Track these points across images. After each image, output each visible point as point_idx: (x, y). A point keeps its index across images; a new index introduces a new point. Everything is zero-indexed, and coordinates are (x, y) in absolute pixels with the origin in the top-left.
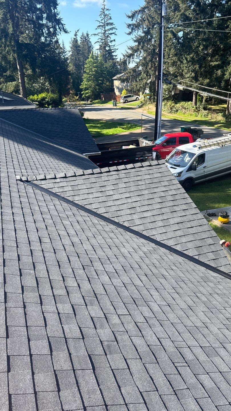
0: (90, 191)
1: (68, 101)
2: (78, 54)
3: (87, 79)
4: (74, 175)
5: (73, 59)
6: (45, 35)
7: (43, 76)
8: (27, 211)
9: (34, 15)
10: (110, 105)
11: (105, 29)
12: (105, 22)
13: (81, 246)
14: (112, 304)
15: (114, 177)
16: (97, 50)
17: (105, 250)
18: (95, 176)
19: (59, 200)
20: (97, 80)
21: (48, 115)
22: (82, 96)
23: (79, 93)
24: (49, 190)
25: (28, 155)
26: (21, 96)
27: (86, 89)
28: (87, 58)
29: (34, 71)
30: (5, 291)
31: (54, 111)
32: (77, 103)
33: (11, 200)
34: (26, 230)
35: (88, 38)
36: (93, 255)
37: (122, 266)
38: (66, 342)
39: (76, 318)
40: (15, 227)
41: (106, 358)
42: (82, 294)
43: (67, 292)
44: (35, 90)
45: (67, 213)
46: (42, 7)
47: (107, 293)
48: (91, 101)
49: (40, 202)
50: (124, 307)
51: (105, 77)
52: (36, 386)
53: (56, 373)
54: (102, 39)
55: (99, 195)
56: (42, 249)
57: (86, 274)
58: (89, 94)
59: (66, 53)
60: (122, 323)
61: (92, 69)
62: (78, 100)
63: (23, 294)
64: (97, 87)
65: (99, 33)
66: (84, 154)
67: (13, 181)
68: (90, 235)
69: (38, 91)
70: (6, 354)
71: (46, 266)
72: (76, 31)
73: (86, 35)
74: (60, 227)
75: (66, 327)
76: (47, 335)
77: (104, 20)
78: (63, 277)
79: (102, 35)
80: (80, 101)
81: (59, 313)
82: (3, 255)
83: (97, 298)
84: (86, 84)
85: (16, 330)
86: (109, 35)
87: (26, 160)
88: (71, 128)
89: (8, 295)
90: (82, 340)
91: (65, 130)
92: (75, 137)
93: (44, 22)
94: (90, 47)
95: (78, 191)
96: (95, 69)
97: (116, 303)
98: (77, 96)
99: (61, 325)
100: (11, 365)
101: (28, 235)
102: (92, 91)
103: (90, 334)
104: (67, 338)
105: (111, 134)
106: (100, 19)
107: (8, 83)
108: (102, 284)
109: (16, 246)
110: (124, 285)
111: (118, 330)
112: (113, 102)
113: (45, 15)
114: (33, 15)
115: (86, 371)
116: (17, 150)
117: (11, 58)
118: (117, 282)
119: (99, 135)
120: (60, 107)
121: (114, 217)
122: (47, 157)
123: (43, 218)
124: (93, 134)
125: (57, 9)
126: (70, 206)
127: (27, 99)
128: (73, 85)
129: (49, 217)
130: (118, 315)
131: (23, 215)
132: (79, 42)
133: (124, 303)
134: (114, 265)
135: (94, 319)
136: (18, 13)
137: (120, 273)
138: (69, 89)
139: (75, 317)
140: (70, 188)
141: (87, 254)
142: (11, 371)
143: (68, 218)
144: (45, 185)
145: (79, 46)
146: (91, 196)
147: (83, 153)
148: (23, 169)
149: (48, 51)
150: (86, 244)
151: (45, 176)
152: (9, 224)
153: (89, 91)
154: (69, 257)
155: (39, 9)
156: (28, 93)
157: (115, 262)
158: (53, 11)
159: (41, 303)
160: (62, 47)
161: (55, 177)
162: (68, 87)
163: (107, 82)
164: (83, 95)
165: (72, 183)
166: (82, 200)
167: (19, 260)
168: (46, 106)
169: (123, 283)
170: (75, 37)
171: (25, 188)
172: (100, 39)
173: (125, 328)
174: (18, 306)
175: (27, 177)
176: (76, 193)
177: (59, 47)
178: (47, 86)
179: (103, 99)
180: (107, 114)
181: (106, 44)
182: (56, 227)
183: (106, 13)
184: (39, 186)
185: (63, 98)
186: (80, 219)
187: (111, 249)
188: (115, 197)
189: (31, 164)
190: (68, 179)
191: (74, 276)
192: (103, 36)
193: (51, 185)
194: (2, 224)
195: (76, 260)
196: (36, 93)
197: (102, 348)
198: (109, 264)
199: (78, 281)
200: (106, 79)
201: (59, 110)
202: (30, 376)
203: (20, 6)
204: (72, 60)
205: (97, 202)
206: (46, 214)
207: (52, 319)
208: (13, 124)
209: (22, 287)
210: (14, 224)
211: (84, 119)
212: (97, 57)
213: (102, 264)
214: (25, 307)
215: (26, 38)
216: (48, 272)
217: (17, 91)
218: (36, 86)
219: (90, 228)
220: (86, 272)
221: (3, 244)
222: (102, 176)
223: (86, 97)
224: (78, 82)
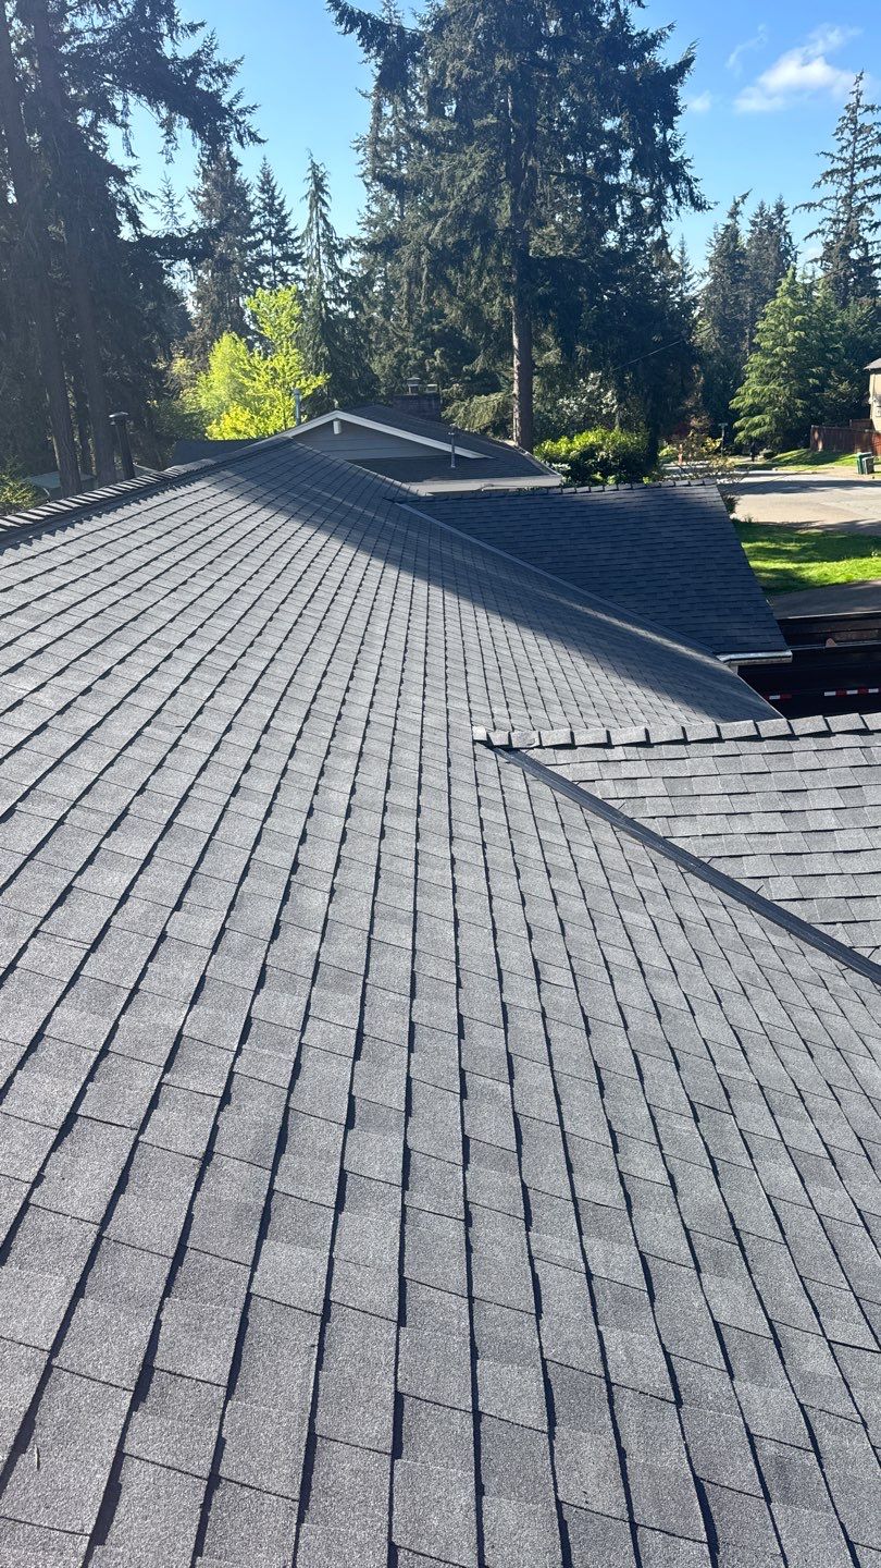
0: (740, 804)
1: (680, 456)
2: (735, 281)
3: (763, 372)
4: (681, 737)
5: (713, 303)
6: (622, 224)
7: (596, 368)
8: (500, 856)
9: (591, 157)
10: (846, 468)
11: (852, 180)
12: (855, 155)
13: (687, 1020)
14: (805, 1288)
15: (847, 758)
16: (811, 262)
17: (784, 1053)
18: (765, 746)
19: (615, 828)
20: (802, 376)
21: (603, 510)
22: (736, 436)
23: (723, 425)
24: (581, 785)
25: (519, 652)
26: (512, 443)
27: (755, 410)
28: (768, 296)
29: (568, 351)
30: (405, 1141)
31: (627, 496)
32: (714, 462)
33: (450, 811)
34: (491, 927)
35: (782, 219)
36: (735, 1066)
37: (859, 1139)
38: (611, 1401)
39: (653, 1312)
40: (455, 911)
41: (767, 1512)
42: (682, 1220)
43: (627, 1196)
44: (562, 422)
45: (640, 880)
46: (620, 125)
47: (784, 1239)
48: (767, 456)
49: (545, 828)
50: (857, 1311)
51: (834, 364)
52: (487, 1544)
53: (565, 1512)
54: (835, 222)
55: (778, 823)
56: (543, 1008)
57: (703, 1139)
58: (766, 427)
59: (691, 281)
60: (844, 1379)
61: (783, 335)
62: (717, 451)
63: (465, 1168)
64: (799, 401)
65: (827, 199)
66: (723, 658)
67: (462, 745)
68: (727, 981)
69: (573, 422)
70: (393, 1386)
71: (553, 1076)
72: (738, 199)
73: (773, 210)
74: (611, 931)
75: (612, 1338)
76: (542, 1353)
77: (851, 147)
78: (612, 1133)
79: (840, 203)
80: (725, 455)
81: (589, 1276)
82: (411, 1007)
83: (743, 1249)
84: (754, 393)
85: (430, 1303)
86: (869, 205)
87: (509, 673)
88: (683, 557)
89: (416, 1159)
90: (674, 1407)
91: (658, 565)
92: (694, 593)
93: (624, 176)
94: (787, 252)
95: (691, 801)
96: (796, 334)
97: (822, 1289)
98: (714, 438)
99: (597, 1324)
100: (405, 1431)
101: (496, 946)
102: (777, 418)
103: (707, 1391)
104: (614, 1384)
105: (841, 579)
106: (834, 148)
107: (476, 400)
108: (768, 1196)
109: (454, 980)
110: (862, 1218)
111: (827, 1408)
112: (861, 457)
113: (627, 155)
114: (585, 159)
115: (682, 1541)
116: (485, 636)
117: (494, 310)
118: (831, 1198)
119: (789, 584)
120: (646, 480)
121: (834, 923)
122: (581, 663)
123: (553, 891)
124: (765, 579)
125: (673, 129)
126: (655, 855)
127: (532, 452)
128: (705, 399)
129: (575, 888)
130: (828, 1341)
131: (487, 869)
132: (745, 237)
133: (857, 1298)
134: (823, 1128)
135: (725, 1331)
136: (535, 156)
137: (848, 1163)
138: (690, 411)
139: (652, 1306)
140: (660, 788)
141: (713, 1060)
142: (404, 1455)
143: (644, 902)
144: (569, 767)
145: (742, 255)
146: (740, 825)
147: (719, 654)
148: (499, 705)
149: (624, 279)
150: (708, 1017)
151: (572, 734)
152: (439, 898)
153: (764, 416)
154: (641, 1057)
155: (611, 136)
156: (538, 429)
157: (826, 1115)
158: (661, 136)
159: (528, 1220)
160: (677, 261)
161: (606, 741)
162: (684, 405)
163: (841, 382)
164: (741, 434)
165: (671, 769)
166: (703, 835)
167: (461, 1035)
168: (598, 476)
169: (859, 1211)
170: (729, 222)
171: (500, 773)
172: (830, 219)
173: (855, 1404)
174: (445, 1212)
175: (509, 735)
176: (682, 807)
177: (666, 263)
178: (607, 405)
179: (820, 446)
180: (828, 504)
181: (852, 238)
182: (595, 930)
183: (860, 120)
184: (549, 768)
185: (663, 448)
186: (689, 911)
187: (812, 1056)
188: (844, 841)
189: (525, 689)
190: (653, 753)
191: (654, 1141)
192: (842, 210)
193: (590, 771)
194: (415, 895)
195: (666, 1077)
196: (565, 433)
197: (751, 1465)
198: (799, 1119)
199: (671, 1161)
200: (837, 372)
201: (644, 494)
202: (466, 1497)
203: (545, 131)
204: (709, 303)
205: (762, 850)
206: (566, 878)
207: (565, 1292)
208: (478, 542)
209: (466, 1140)
210: (454, 902)
211: (735, 521)
212: (809, 288)
213: (772, 1114)
214: (468, 1221)
215: (554, 238)
216: (559, 1103)
217: (501, 426)
218: (569, 404)
219: (730, 955)
220: (704, 1134)
221: (413, 967)
222: (794, 749)
223: (751, 439)
224: (726, 386)
